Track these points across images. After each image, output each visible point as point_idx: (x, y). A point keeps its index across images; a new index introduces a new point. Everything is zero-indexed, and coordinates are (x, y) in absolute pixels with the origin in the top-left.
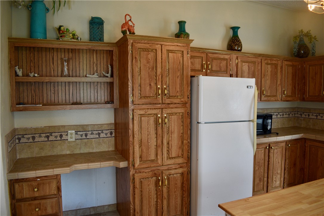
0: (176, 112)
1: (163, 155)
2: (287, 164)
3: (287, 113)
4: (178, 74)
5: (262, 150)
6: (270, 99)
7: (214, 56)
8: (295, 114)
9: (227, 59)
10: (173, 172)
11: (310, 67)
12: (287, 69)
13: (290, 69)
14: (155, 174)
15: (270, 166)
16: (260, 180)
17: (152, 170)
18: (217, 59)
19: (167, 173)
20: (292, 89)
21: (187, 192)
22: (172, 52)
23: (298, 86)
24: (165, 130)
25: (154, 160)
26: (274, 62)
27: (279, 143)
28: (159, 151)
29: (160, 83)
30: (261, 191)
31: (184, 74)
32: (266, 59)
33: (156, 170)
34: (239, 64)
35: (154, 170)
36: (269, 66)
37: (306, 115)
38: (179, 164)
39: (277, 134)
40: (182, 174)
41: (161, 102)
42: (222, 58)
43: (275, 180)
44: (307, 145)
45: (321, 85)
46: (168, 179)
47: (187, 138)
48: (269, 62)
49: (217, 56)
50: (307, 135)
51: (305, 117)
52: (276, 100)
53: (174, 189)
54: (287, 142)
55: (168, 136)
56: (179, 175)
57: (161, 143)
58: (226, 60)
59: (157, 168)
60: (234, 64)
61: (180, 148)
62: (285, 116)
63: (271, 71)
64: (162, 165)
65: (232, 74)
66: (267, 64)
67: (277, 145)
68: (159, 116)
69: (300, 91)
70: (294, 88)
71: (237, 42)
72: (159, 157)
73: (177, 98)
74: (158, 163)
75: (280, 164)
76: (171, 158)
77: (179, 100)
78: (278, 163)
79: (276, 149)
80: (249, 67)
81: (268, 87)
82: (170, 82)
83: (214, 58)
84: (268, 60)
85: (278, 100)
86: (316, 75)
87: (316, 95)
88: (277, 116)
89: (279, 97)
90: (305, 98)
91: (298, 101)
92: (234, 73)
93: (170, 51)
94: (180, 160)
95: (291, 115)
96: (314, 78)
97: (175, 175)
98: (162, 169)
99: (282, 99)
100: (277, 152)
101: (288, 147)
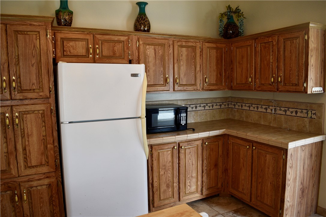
0: (33, 110)
1: (19, 164)
2: (205, 165)
3: (217, 104)
4: (33, 62)
5: (168, 151)
6: (187, 89)
7: (104, 38)
8: (228, 105)
9: (123, 41)
10: (35, 183)
11: (237, 50)
12: (210, 52)
13: (214, 52)
14: (9, 187)
15: (181, 169)
16: (168, 186)
17: (5, 183)
18: (109, 41)
19: (27, 186)
20: (217, 76)
21: (58, 207)
22: (23, 33)
23: (225, 72)
24: (19, 133)
25: (6, 170)
26: (190, 44)
27: (192, 141)
28: (12, 159)
29: (6, 74)
30: (171, 199)
31: (42, 61)
32: (180, 41)
33: (12, 182)
34: (141, 47)
35: (8, 183)
36: (184, 49)
37: (239, 106)
38: (44, 174)
39: (193, 131)
40: (49, 186)
41: (9, 97)
42: (117, 41)
43: (189, 185)
44: (229, 143)
45: (248, 70)
46: (29, 193)
47: (52, 141)
48: (184, 44)
49: (109, 38)
50: (229, 130)
51: (238, 108)
52: (194, 90)
53: (39, 204)
54: (203, 140)
55: (24, 140)
56: (44, 187)
57: (13, 150)
58: (122, 43)
59: (13, 180)
60: (134, 48)
61: (42, 154)
62: (215, 107)
63: (187, 55)
64: (19, 176)
65: (133, 60)
66: (182, 46)
67: (189, 144)
68: (7, 115)
69: (228, 78)
70: (219, 75)
71: (142, 21)
72: (12, 167)
73: (34, 92)
74: (12, 174)
75: (195, 166)
76: (30, 166)
77: (35, 94)
78: (193, 165)
79: (188, 149)
80: (155, 50)
81: (184, 74)
82: (21, 72)
83: (105, 40)
84: (182, 41)
85: (197, 90)
86: (242, 59)
87: (243, 83)
88: (205, 108)
89: (199, 86)
90: (233, 87)
91: (226, 90)
92: (135, 58)
93: (20, 32)
94: (45, 169)
95: (223, 106)
96: (241, 62)
97: (39, 188)
98: (20, 180)
99: (203, 88)
100: (190, 152)
101: (205, 145)
